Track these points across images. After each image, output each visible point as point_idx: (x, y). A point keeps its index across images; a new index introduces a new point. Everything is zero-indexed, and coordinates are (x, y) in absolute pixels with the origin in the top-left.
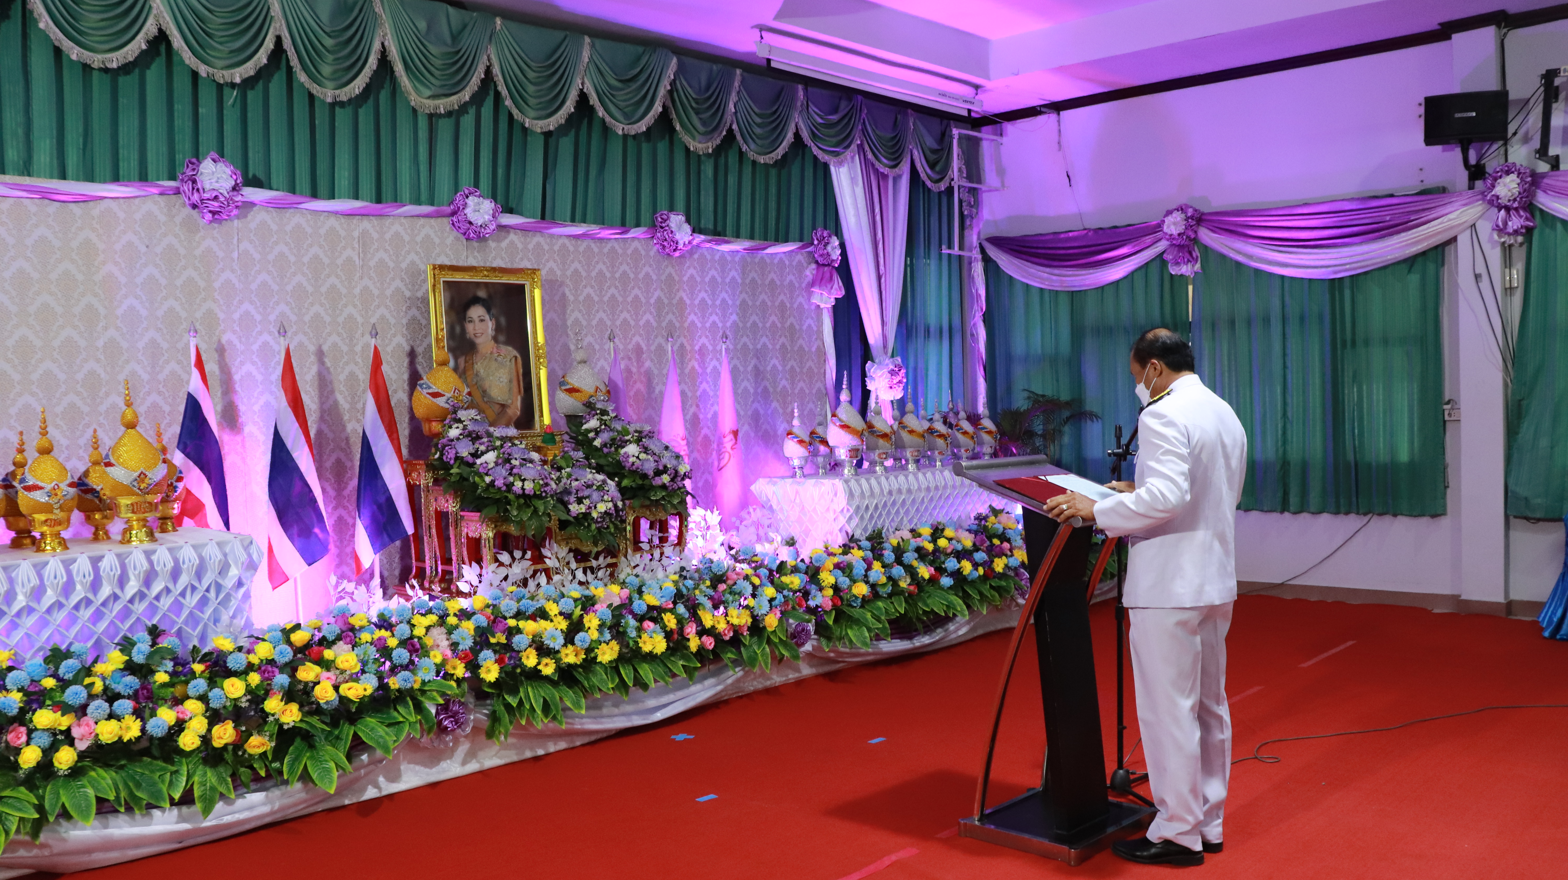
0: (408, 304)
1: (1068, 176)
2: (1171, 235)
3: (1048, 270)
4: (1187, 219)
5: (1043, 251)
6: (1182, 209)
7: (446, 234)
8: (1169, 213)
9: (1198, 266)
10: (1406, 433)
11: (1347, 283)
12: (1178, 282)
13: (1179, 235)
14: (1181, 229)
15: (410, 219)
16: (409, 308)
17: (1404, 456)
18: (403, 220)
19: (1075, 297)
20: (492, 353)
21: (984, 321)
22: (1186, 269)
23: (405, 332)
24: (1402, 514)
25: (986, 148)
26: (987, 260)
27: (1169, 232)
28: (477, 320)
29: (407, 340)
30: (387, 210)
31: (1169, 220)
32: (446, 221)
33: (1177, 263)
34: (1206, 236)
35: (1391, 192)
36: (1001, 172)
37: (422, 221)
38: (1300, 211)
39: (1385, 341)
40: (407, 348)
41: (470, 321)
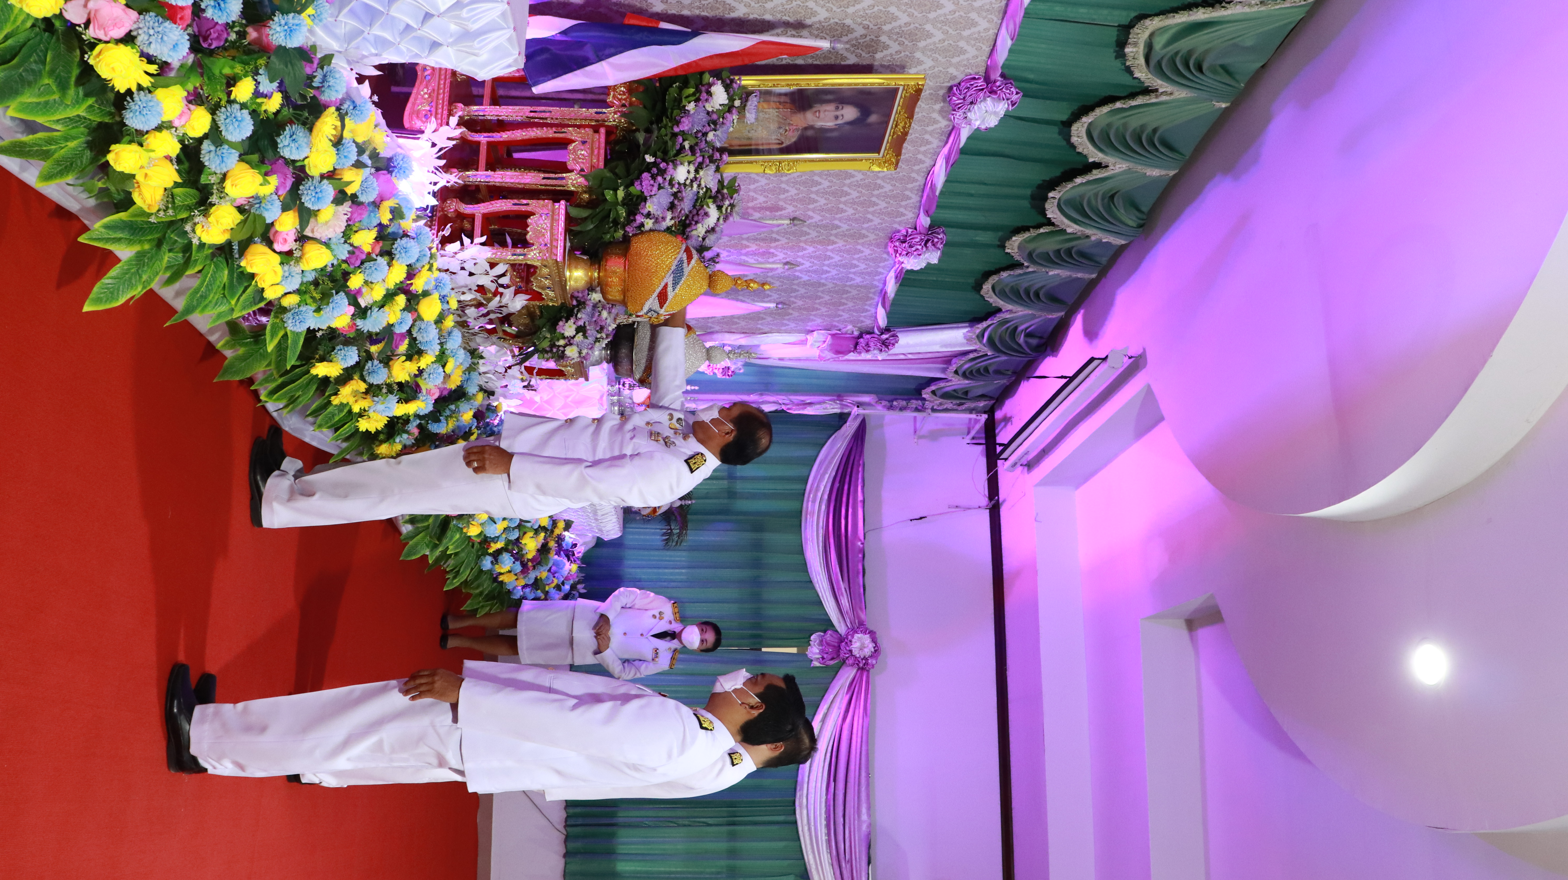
0: (871, 26)
1: (921, 518)
2: (851, 641)
3: (826, 497)
4: (865, 658)
5: (846, 487)
6: (877, 651)
7: (962, 69)
8: (874, 640)
9: (816, 664)
10: (644, 869)
11: (790, 818)
12: (803, 640)
13: (851, 651)
14: (856, 652)
15: (993, 37)
16: (867, 28)
17: (623, 867)
18: (992, 32)
19: (795, 520)
20: (789, 124)
21: (776, 411)
22: (814, 651)
23: (832, 21)
24: (566, 864)
25: (962, 417)
26: (842, 418)
27: (854, 640)
28: (839, 113)
29: (820, 22)
30: (1011, 26)
31: (867, 639)
32: (982, 70)
33: (821, 643)
34: (848, 674)
35: (872, 861)
36: (934, 436)
37: (987, 49)
38: (863, 774)
39: (732, 854)
40: (808, 22)
41: (837, 108)
